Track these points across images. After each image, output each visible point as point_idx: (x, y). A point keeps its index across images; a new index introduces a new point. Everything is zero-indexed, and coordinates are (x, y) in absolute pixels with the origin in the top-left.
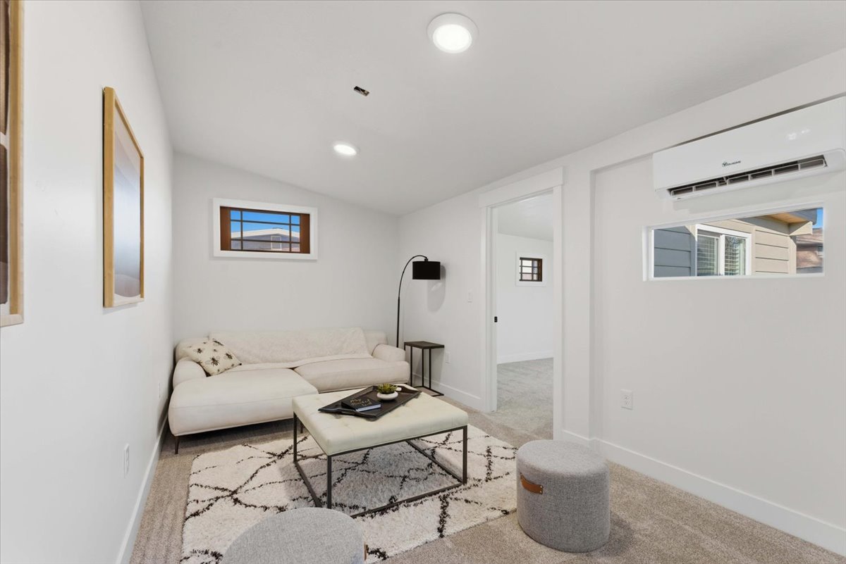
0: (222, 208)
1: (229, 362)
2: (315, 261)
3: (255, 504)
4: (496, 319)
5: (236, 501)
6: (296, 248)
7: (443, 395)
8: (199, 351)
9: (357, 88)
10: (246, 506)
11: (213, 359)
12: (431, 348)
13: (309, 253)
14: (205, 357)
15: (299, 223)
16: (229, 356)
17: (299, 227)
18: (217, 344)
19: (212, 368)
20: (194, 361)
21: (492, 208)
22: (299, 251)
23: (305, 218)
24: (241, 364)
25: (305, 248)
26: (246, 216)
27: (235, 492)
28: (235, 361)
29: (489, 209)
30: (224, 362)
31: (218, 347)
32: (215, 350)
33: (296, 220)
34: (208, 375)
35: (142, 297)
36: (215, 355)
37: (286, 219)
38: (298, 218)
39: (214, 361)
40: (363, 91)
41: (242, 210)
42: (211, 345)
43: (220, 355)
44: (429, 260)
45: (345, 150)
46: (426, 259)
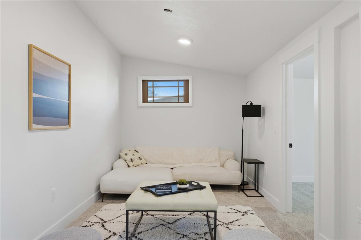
0: (143, 81)
1: (140, 162)
2: (191, 107)
3: (108, 229)
4: (291, 145)
5: (103, 226)
6: (182, 100)
7: (263, 197)
8: (126, 154)
9: (165, 10)
10: (105, 229)
11: (131, 159)
12: (258, 163)
13: (189, 102)
14: (128, 158)
15: (183, 86)
16: (140, 158)
17: (183, 88)
18: (136, 152)
19: (131, 164)
20: (124, 159)
21: (287, 64)
22: (183, 102)
23: (187, 82)
24: (147, 163)
25: (186, 100)
26: (156, 84)
27: (105, 222)
28: (143, 161)
29: (284, 66)
30: (137, 161)
31: (136, 154)
32: (133, 155)
33: (182, 84)
34: (129, 167)
35: (70, 126)
36: (133, 157)
37: (176, 84)
38: (183, 82)
39: (132, 160)
40: (169, 10)
41: (153, 81)
42: (132, 152)
43: (136, 158)
44: (253, 104)
45: (185, 42)
46: (251, 104)
